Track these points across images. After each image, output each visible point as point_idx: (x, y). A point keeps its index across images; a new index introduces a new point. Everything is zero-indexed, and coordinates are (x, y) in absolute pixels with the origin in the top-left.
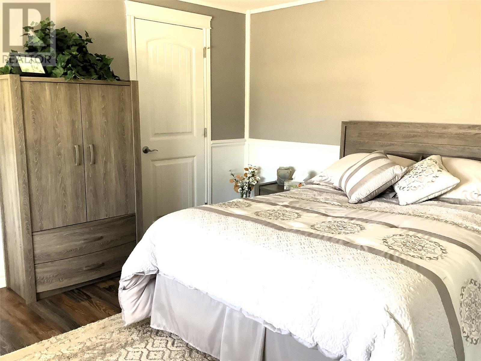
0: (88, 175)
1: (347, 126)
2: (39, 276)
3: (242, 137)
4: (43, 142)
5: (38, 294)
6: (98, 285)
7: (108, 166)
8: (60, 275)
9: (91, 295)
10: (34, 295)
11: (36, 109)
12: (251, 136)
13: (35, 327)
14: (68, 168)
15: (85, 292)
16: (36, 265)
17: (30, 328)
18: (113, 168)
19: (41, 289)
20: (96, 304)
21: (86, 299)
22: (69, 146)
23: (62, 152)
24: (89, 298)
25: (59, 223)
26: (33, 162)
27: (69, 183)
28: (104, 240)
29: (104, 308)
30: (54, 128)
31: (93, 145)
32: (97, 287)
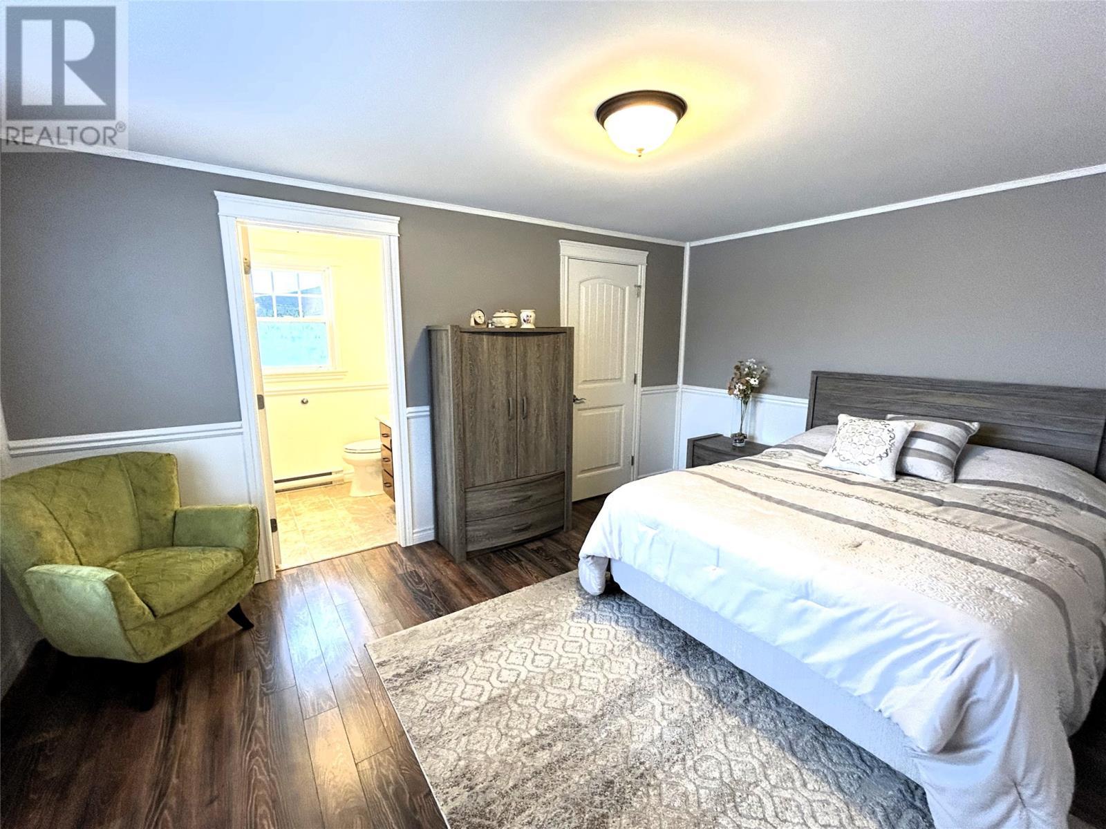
0: (520, 430)
1: (818, 377)
2: (469, 534)
3: (675, 382)
4: (479, 395)
5: (468, 553)
6: (526, 545)
7: (540, 420)
8: (490, 535)
9: (520, 558)
10: (464, 554)
11: (474, 360)
12: (685, 383)
13: (467, 591)
14: (501, 422)
15: (514, 553)
16: (468, 523)
17: (463, 592)
18: (544, 419)
19: (470, 548)
20: (527, 568)
21: (515, 562)
22: (503, 399)
23: (496, 405)
24: (518, 561)
25: (490, 479)
26: (469, 416)
27: (501, 437)
28: (532, 499)
29: (536, 575)
30: (490, 379)
31: (527, 398)
32: (526, 547)
